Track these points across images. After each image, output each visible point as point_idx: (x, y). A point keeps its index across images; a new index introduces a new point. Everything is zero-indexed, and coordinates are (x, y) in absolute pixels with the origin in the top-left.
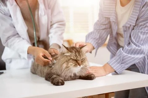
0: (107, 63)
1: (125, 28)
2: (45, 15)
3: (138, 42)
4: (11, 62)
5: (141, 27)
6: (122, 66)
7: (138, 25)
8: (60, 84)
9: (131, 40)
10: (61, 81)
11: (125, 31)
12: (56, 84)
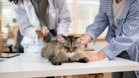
0: (101, 50)
1: (118, 21)
2: (54, 13)
3: (127, 33)
4: (27, 47)
5: (130, 20)
6: (113, 52)
7: (128, 18)
8: (57, 64)
9: (122, 31)
10: (58, 62)
11: (118, 24)
12: (54, 64)
